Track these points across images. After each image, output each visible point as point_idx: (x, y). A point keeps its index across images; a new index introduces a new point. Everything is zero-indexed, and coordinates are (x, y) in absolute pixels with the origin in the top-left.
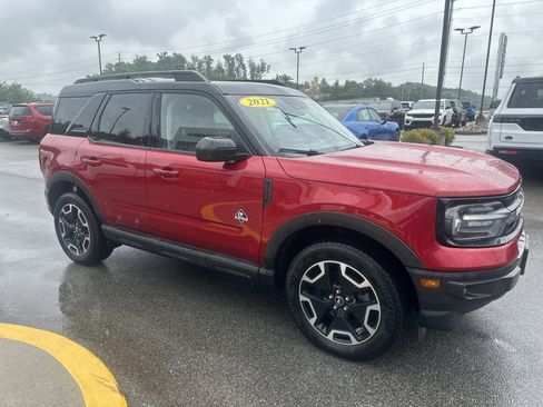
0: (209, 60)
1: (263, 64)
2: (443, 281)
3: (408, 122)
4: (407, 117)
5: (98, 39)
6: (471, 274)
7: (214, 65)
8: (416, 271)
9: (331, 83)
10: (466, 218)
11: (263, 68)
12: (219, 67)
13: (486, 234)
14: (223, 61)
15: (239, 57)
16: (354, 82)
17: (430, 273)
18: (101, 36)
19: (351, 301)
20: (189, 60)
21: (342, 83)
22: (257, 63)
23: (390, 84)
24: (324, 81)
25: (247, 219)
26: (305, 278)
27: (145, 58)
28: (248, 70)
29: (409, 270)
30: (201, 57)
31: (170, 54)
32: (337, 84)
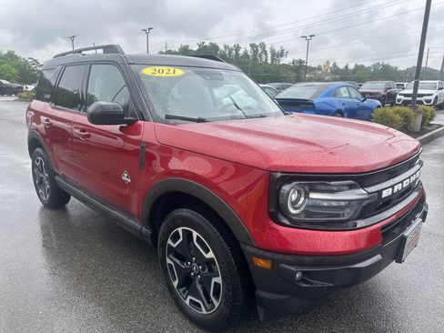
0: (238, 48)
1: (282, 51)
2: (275, 263)
3: (399, 100)
4: (398, 97)
5: (147, 31)
6: (306, 258)
7: (241, 52)
8: (249, 249)
9: (341, 66)
10: (313, 195)
11: (282, 54)
12: (246, 53)
13: (338, 215)
14: (249, 49)
15: (263, 45)
16: (362, 66)
17: (261, 252)
18: (149, 29)
19: (203, 269)
20: (222, 48)
21: (351, 67)
22: (277, 49)
23: (396, 68)
24: (335, 65)
25: (129, 181)
26: (170, 242)
27: (188, 46)
28: (269, 56)
29: (242, 246)
30: (231, 46)
31: (207, 43)
32: (346, 67)
